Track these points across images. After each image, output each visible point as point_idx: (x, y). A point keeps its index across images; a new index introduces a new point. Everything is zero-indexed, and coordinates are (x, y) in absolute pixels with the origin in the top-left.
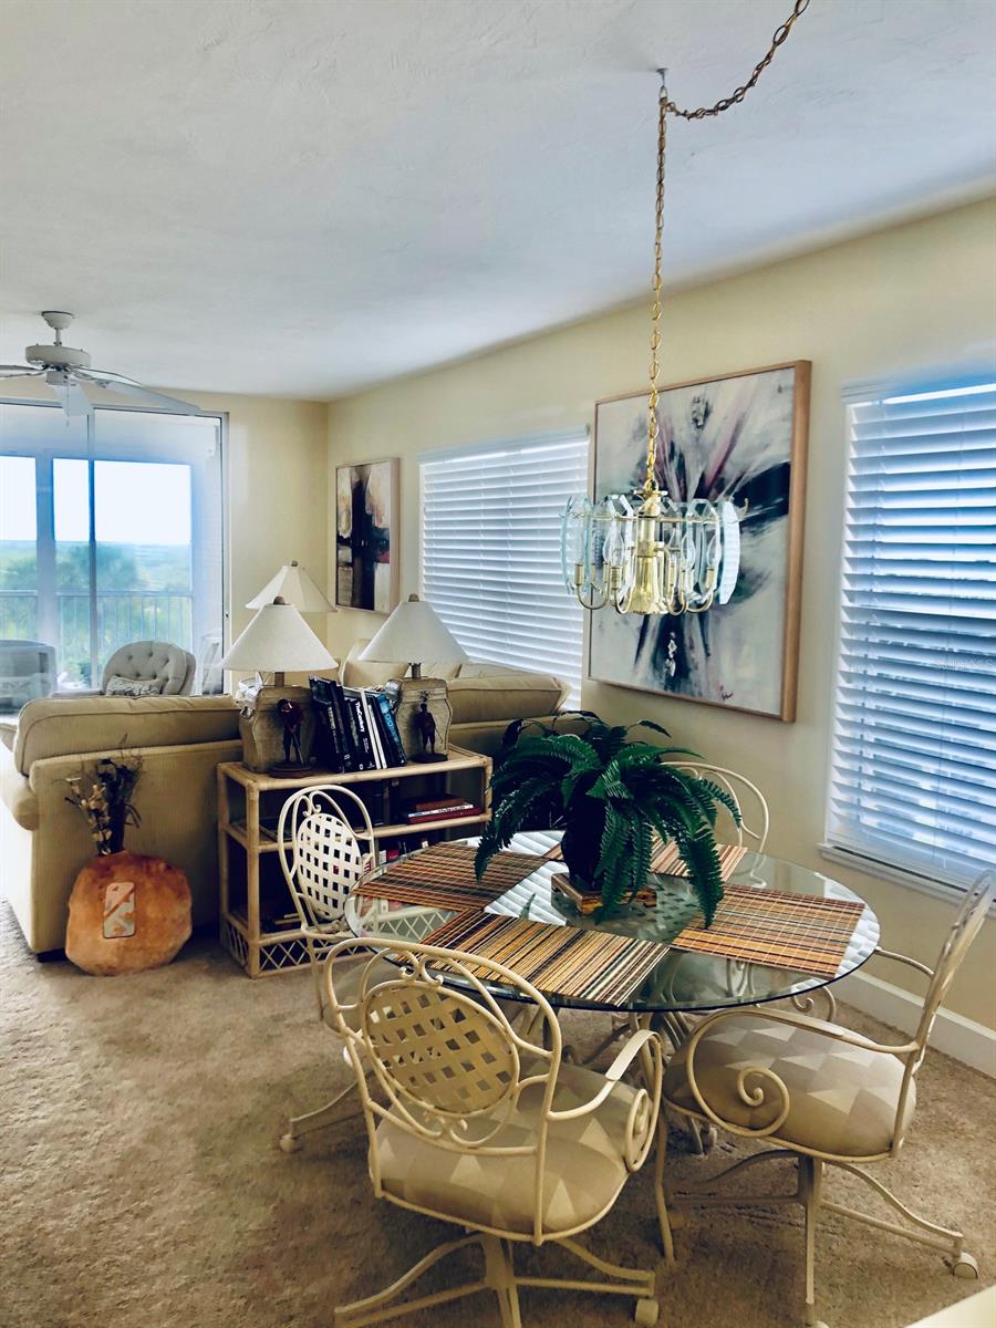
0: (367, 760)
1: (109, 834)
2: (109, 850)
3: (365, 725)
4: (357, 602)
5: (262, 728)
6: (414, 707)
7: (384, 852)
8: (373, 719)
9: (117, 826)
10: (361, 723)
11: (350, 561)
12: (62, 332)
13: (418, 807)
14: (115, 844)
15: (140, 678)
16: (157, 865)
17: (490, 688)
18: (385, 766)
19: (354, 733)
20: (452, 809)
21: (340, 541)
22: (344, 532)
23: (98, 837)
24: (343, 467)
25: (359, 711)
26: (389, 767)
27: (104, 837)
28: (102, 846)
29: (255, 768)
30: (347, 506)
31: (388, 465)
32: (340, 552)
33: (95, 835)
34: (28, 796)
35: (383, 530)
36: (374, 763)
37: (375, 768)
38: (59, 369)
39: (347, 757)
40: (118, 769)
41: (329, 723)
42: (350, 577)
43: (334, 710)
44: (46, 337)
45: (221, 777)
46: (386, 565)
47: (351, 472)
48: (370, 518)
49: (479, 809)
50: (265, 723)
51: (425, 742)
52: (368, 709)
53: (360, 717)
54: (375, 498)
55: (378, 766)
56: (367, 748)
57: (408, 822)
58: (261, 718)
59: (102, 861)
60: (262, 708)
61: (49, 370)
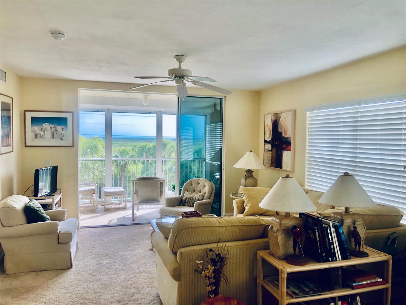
0: (332, 257)
1: (214, 288)
2: (213, 295)
3: (332, 238)
4: (274, 165)
5: (282, 238)
6: (349, 227)
7: (340, 302)
8: (335, 235)
9: (217, 283)
10: (330, 237)
11: (270, 149)
12: (182, 63)
13: (357, 280)
14: (216, 292)
15: (195, 192)
16: (234, 301)
17: (370, 214)
18: (341, 259)
19: (327, 243)
20: (372, 281)
21: (266, 141)
22: (268, 138)
23: (209, 289)
24: (268, 114)
25: (329, 232)
26: (342, 259)
27: (212, 289)
28: (210, 292)
29: (279, 257)
30: (270, 129)
31: (291, 113)
32: (265, 146)
33: (207, 288)
34: (176, 265)
35: (288, 138)
36: (336, 258)
37: (336, 260)
38: (180, 78)
39: (324, 255)
40: (216, 255)
41: (316, 238)
42: (270, 155)
43: (318, 231)
44: (176, 65)
45: (259, 257)
46: (289, 152)
47: (272, 116)
48: (281, 133)
49: (385, 281)
50: (283, 235)
51: (356, 246)
52: (333, 230)
53: (329, 235)
54: (284, 125)
55: (338, 259)
56: (333, 250)
57: (353, 288)
58: (282, 233)
59: (210, 300)
60: (282, 228)
61: (176, 78)
